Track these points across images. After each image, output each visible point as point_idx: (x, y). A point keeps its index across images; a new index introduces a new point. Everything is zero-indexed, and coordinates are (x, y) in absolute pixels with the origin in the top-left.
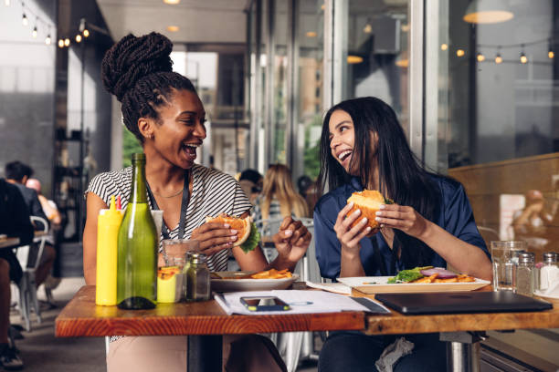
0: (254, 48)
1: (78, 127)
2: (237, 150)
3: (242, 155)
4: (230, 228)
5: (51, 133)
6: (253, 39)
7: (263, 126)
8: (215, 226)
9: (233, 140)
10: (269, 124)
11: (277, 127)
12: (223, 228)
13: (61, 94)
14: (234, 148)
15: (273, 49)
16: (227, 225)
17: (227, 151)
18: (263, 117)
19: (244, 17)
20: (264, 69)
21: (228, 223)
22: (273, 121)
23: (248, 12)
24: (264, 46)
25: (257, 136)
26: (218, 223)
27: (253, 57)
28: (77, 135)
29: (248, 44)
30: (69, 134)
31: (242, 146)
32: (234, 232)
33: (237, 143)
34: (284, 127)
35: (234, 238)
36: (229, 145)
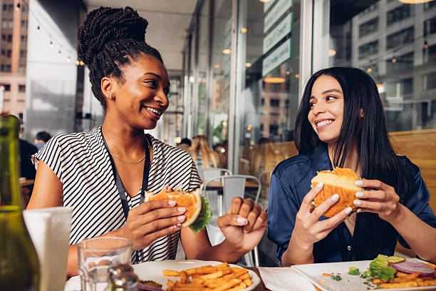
0: (186, 73)
1: (88, 112)
2: (177, 127)
3: (179, 129)
4: (176, 205)
5: (73, 114)
6: (186, 68)
7: (191, 113)
8: (157, 205)
9: (174, 121)
10: (195, 112)
11: (199, 114)
12: (168, 206)
13: (80, 95)
14: (174, 125)
15: (198, 74)
16: (172, 203)
17: (171, 126)
18: (191, 109)
19: (181, 56)
20: (192, 84)
21: (174, 199)
22: (197, 110)
23: (184, 53)
24: (192, 72)
25: (187, 118)
26: (161, 200)
27: (186, 78)
28: (89, 116)
29: (183, 71)
30: (84, 115)
31: (179, 124)
32: (182, 210)
33: (176, 123)
34: (203, 114)
35: (181, 218)
36: (172, 124)
